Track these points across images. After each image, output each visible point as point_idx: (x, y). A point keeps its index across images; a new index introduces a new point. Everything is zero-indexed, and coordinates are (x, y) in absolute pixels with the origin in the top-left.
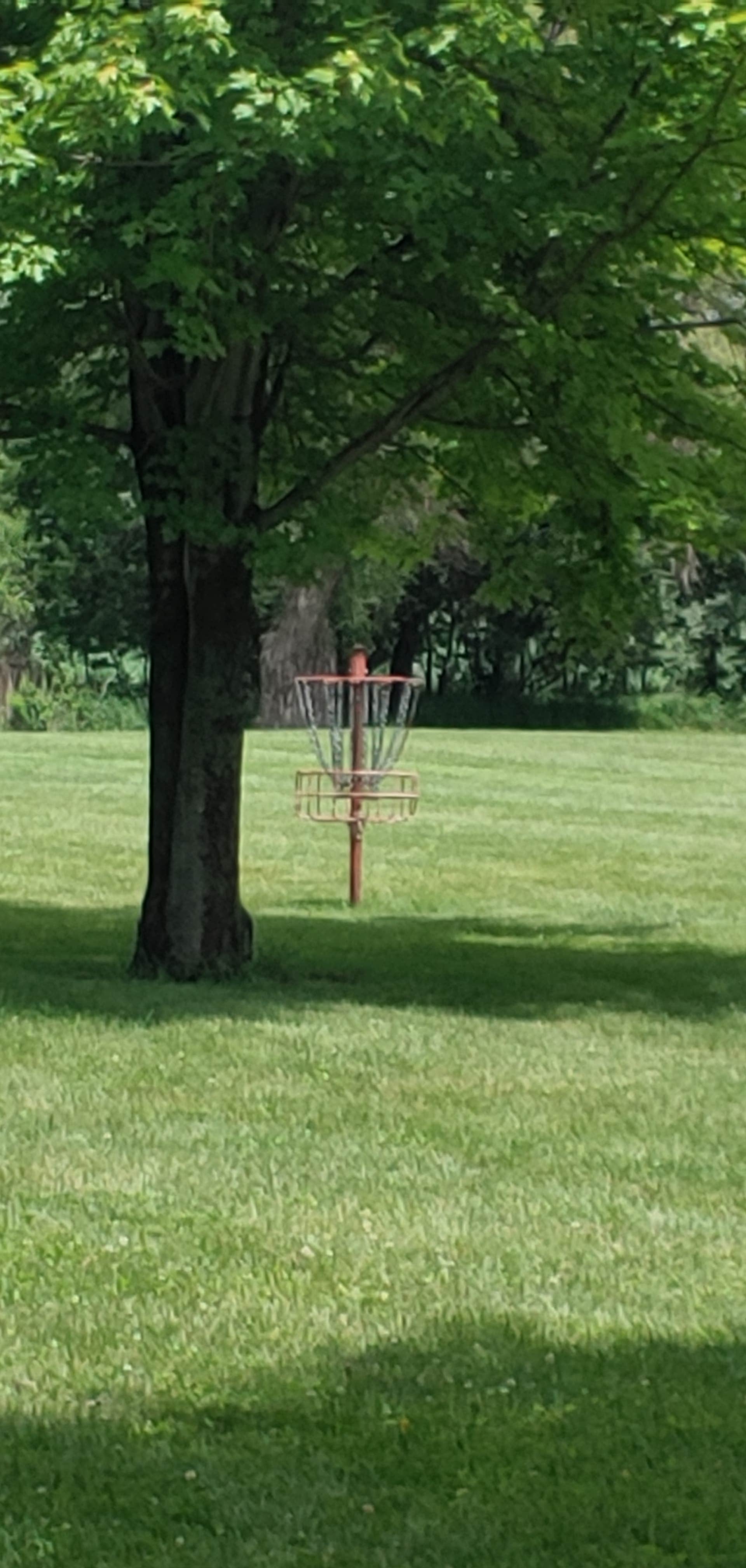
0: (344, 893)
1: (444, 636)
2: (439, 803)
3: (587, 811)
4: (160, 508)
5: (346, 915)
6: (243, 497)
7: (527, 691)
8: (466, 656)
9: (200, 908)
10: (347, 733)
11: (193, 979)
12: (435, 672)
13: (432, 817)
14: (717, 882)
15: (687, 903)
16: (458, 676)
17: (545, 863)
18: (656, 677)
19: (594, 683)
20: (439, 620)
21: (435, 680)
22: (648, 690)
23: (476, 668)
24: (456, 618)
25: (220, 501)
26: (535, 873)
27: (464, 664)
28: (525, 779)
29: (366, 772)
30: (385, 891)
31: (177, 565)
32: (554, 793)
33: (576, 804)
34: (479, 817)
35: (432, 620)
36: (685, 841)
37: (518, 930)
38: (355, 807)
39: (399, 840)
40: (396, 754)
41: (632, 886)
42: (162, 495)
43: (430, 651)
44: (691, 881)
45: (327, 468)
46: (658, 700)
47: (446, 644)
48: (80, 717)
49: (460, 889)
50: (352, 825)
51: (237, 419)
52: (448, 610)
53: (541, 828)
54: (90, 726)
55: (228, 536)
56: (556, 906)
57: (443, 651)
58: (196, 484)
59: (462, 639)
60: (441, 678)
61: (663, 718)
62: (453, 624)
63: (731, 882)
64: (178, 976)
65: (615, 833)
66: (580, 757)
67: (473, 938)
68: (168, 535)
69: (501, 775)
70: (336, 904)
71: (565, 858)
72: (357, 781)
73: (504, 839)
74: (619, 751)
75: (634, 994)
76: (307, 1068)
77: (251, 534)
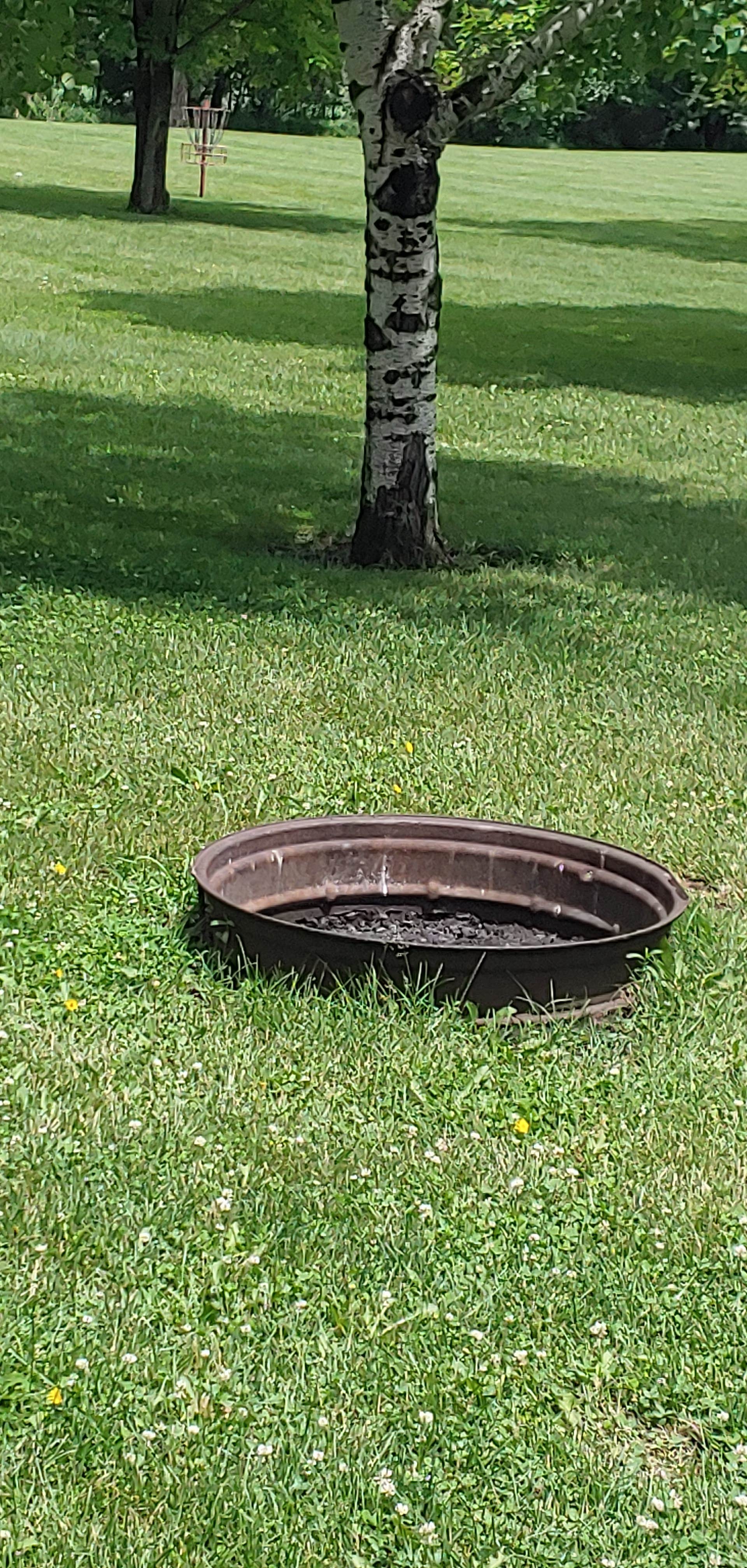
0: (198, 193)
1: (238, 85)
2: (234, 162)
3: (294, 168)
4: (143, 46)
5: (199, 199)
6: (172, 43)
7: (276, 115)
8: (248, 95)
9: (152, 189)
10: (201, 130)
11: (149, 213)
12: (233, 102)
13: (232, 167)
14: (338, 196)
15: (325, 203)
16: (243, 106)
17: (274, 186)
18: (339, 110)
19: (309, 113)
20: (235, 77)
21: (233, 107)
22: (335, 118)
23: (252, 102)
24: (244, 76)
25: (163, 44)
26: (271, 189)
27: (247, 99)
28: (270, 154)
29: (208, 145)
30: (213, 192)
31: (148, 65)
32: (282, 161)
33: (290, 165)
34: (249, 168)
35: (232, 76)
36: (330, 180)
37: (262, 207)
38: (204, 159)
39: (219, 174)
40: (219, 140)
41: (306, 195)
42: (145, 40)
43: (231, 92)
44: (330, 195)
45: (201, 34)
46: (340, 122)
47: (238, 89)
48: (63, 115)
49: (242, 193)
50: (202, 166)
51: (171, 14)
52: (240, 72)
53: (275, 174)
54: (66, 120)
55: (167, 57)
56: (278, 201)
57: (237, 93)
58: (156, 38)
59: (247, 86)
60: (236, 105)
61: (342, 132)
62: (242, 80)
63: (343, 196)
64: (143, 212)
65: (305, 178)
66: (297, 147)
67: (245, 209)
68: (146, 55)
69: (261, 152)
70: (195, 196)
71: (281, 185)
72: (204, 149)
73: (260, 177)
74: (312, 145)
75: (300, 227)
76: (191, 237)
77: (175, 56)
